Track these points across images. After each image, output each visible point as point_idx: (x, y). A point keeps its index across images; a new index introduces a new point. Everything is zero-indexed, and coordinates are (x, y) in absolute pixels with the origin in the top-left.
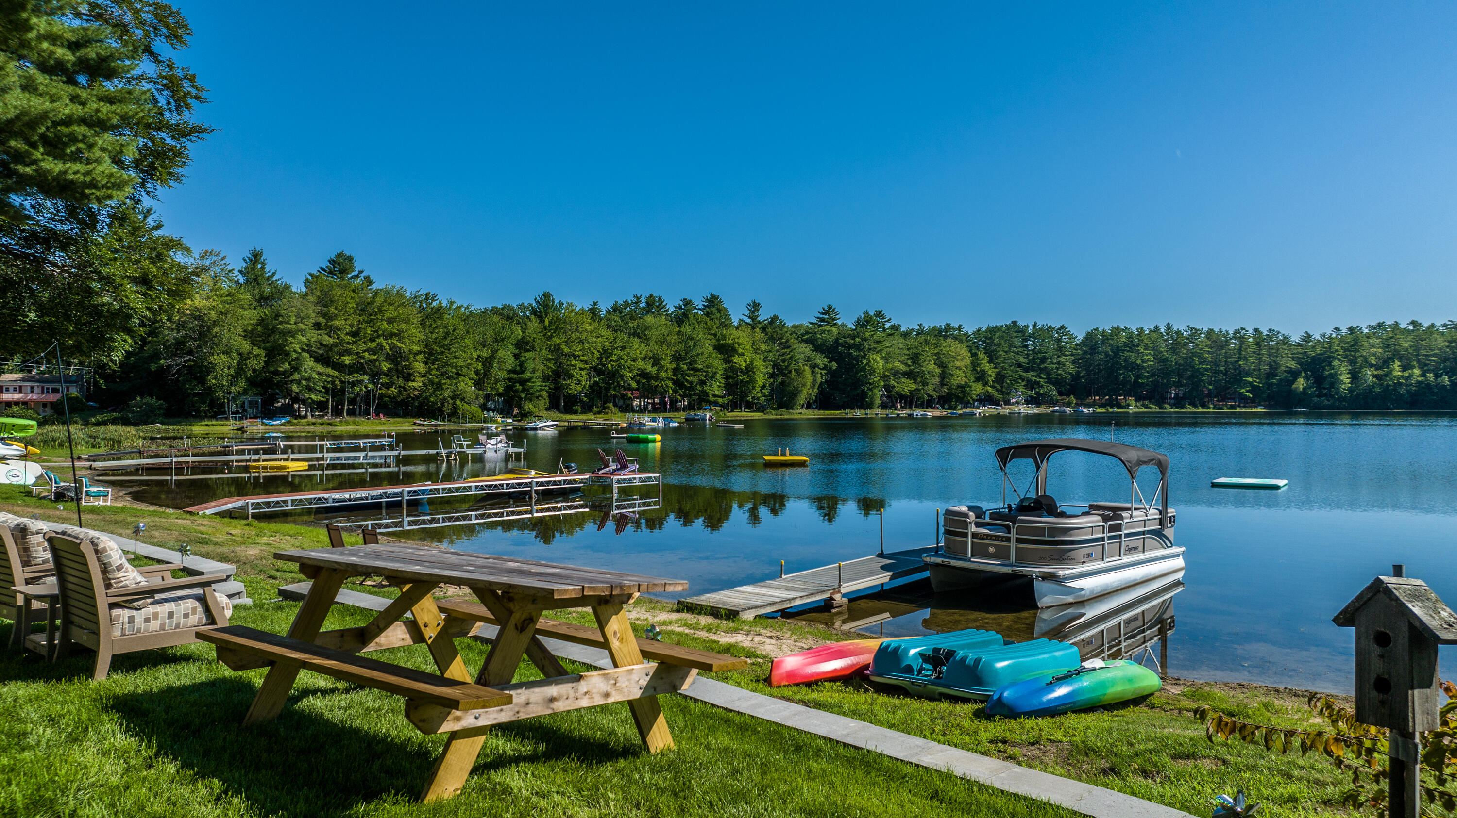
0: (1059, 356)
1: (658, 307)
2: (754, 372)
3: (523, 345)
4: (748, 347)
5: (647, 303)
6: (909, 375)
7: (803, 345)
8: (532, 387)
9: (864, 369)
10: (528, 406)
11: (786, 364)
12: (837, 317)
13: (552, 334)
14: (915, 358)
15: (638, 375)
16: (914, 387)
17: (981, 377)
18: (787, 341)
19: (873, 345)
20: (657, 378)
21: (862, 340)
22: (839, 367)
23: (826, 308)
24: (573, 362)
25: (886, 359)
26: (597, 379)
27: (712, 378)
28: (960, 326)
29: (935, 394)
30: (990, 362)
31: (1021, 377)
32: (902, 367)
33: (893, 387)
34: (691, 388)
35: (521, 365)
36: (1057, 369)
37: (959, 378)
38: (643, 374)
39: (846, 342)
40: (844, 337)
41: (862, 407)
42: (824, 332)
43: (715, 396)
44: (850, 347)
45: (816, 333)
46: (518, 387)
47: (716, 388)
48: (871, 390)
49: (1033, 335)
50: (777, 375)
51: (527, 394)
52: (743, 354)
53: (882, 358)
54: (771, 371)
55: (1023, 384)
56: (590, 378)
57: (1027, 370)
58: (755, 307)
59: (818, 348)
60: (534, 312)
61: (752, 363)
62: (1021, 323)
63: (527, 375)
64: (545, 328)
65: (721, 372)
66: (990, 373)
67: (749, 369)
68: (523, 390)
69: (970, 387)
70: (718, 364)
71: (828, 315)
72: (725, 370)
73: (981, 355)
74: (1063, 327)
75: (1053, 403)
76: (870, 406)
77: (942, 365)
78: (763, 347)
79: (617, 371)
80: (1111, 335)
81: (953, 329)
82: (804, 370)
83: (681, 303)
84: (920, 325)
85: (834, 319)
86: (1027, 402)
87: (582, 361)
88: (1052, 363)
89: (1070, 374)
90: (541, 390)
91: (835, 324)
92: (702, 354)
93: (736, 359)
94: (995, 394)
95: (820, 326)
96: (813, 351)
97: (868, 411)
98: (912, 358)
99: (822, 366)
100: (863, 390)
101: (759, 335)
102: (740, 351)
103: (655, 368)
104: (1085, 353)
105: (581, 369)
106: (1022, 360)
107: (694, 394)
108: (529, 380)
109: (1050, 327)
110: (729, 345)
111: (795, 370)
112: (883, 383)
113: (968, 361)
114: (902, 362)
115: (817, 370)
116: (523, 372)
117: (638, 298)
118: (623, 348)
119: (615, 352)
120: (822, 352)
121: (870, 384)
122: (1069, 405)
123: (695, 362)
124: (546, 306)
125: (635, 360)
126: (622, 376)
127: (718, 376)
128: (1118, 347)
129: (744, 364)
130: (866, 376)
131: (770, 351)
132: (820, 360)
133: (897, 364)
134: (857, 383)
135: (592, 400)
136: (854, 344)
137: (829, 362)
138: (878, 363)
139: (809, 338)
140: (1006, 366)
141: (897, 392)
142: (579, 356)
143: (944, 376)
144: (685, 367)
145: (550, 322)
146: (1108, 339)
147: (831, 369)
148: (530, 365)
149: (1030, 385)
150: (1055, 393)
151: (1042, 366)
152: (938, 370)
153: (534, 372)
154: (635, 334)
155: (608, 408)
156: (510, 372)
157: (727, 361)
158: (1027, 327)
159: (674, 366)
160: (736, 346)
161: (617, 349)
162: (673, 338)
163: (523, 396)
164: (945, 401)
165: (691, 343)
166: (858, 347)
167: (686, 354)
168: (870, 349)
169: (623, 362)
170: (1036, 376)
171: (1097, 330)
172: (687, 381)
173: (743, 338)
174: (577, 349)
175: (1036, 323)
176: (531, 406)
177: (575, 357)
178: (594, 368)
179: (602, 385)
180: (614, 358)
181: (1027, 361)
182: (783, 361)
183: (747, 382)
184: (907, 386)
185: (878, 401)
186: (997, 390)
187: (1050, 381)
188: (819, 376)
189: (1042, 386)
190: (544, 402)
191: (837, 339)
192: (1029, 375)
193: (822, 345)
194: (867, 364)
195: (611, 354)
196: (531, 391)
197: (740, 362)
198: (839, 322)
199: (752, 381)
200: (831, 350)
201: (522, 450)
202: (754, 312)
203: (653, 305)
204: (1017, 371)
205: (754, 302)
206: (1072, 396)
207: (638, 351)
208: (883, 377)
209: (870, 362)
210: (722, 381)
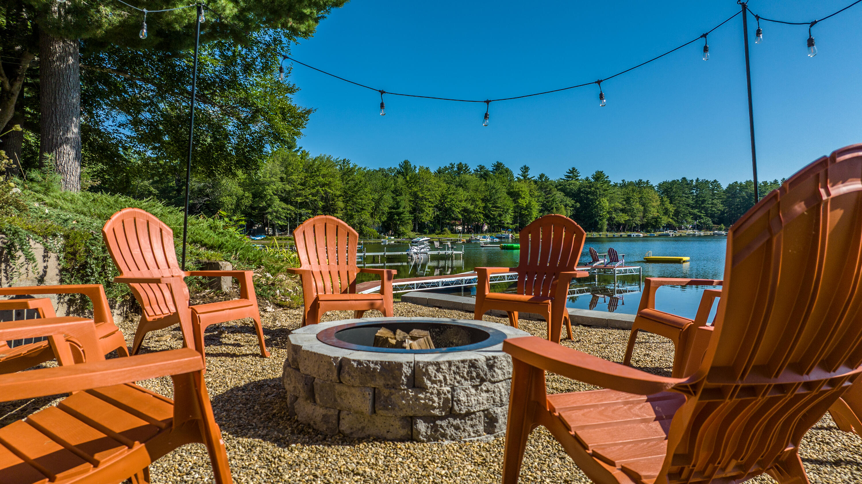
0: (713, 199)
1: (465, 170)
2: (531, 209)
3: (397, 192)
4: (527, 193)
5: (458, 168)
6: (623, 211)
7: (559, 193)
8: (404, 217)
9: (596, 207)
10: (402, 229)
11: (550, 204)
12: (579, 175)
13: (412, 186)
14: (628, 200)
15: (462, 210)
16: (627, 218)
17: (666, 212)
18: (551, 189)
19: (602, 192)
20: (473, 212)
21: (595, 189)
22: (581, 206)
23: (571, 170)
24: (425, 203)
25: (610, 201)
26: (438, 213)
27: (506, 212)
28: (648, 181)
29: (639, 223)
30: (671, 203)
31: (690, 213)
32: (621, 206)
33: (614, 218)
34: (494, 219)
35: (397, 203)
36: (712, 207)
37: (653, 212)
38: (465, 210)
39: (585, 191)
40: (584, 187)
41: (595, 230)
42: (571, 184)
43: (508, 223)
44: (588, 193)
45: (565, 185)
46: (396, 217)
47: (508, 219)
48: (601, 220)
49: (696, 186)
50: (544, 211)
51: (401, 222)
52: (524, 198)
53: (608, 200)
54: (541, 208)
55: (691, 216)
56: (434, 213)
57: (693, 208)
58: (525, 169)
59: (567, 194)
60: (399, 172)
61: (530, 203)
62: (689, 178)
63: (401, 210)
64: (407, 182)
65: (512, 209)
66: (671, 210)
67: (528, 207)
68: (398, 220)
69: (661, 218)
70: (510, 203)
71: (573, 173)
72: (514, 207)
73: (665, 199)
74: (715, 181)
75: (709, 229)
76: (600, 230)
77: (643, 205)
78: (536, 194)
79: (450, 208)
80: (746, 186)
81: (644, 183)
82: (561, 208)
83: (478, 168)
84: (623, 181)
85: (577, 176)
86: (693, 228)
87: (430, 202)
88: (709, 204)
89: (719, 210)
90: (409, 219)
91: (577, 180)
92: (500, 197)
93: (520, 201)
94: (674, 223)
95: (568, 180)
96: (565, 196)
97: (601, 233)
98: (625, 201)
99: (571, 205)
100: (596, 220)
101: (533, 186)
102: (523, 196)
103: (473, 206)
104: (729, 197)
105: (429, 207)
106: (691, 201)
107: (496, 223)
108: (402, 213)
109: (707, 181)
110: (516, 192)
111: (556, 208)
112: (608, 216)
113: (659, 203)
114: (620, 203)
115: (568, 207)
116: (398, 208)
117: (452, 165)
118: (454, 194)
119: (449, 196)
120: (570, 197)
121: (600, 216)
122: (720, 229)
123: (495, 202)
124: (406, 169)
125: (461, 201)
126: (453, 211)
127: (510, 211)
128: (751, 194)
129: (525, 204)
130: (598, 212)
131: (540, 196)
132: (570, 201)
133: (617, 204)
134: (592, 216)
135: (434, 226)
136: (590, 191)
137: (575, 203)
138: (605, 203)
139: (562, 187)
140: (681, 206)
141: (616, 222)
142: (428, 199)
143: (645, 211)
144: (491, 206)
145: (410, 178)
146: (744, 188)
147: (576, 206)
148: (403, 203)
149: (696, 217)
150: (710, 222)
151: (703, 206)
152: (642, 208)
153: (404, 208)
154: (460, 185)
155: (445, 230)
156: (390, 208)
157: (515, 201)
158: (692, 181)
159: (484, 205)
160: (521, 192)
161: (450, 194)
162: (483, 188)
163: (398, 223)
164: (644, 227)
165: (494, 191)
166: (593, 193)
167: (491, 198)
168: (600, 195)
169: (454, 203)
170: (698, 212)
171: (736, 182)
172: (491, 214)
173: (524, 188)
174: (427, 194)
175: (698, 179)
176: (404, 229)
177: (426, 199)
178: (436, 206)
179: (441, 217)
180: (448, 200)
181: (693, 202)
182: (548, 202)
183: (527, 215)
184: (623, 218)
185: (605, 227)
186: (675, 221)
187: (707, 215)
188: (569, 211)
189: (702, 218)
190: (410, 227)
191: (579, 189)
192: (696, 211)
193: (570, 192)
194: (599, 204)
195: (447, 198)
196: (403, 220)
197: (523, 202)
198: (580, 178)
199: (530, 214)
200: (575, 195)
201: (461, 252)
202: (525, 173)
203: (462, 169)
204: (687, 209)
205: (525, 166)
206: (722, 225)
207: (462, 196)
208: (608, 212)
209: (600, 202)
210: (513, 214)
